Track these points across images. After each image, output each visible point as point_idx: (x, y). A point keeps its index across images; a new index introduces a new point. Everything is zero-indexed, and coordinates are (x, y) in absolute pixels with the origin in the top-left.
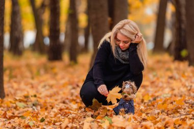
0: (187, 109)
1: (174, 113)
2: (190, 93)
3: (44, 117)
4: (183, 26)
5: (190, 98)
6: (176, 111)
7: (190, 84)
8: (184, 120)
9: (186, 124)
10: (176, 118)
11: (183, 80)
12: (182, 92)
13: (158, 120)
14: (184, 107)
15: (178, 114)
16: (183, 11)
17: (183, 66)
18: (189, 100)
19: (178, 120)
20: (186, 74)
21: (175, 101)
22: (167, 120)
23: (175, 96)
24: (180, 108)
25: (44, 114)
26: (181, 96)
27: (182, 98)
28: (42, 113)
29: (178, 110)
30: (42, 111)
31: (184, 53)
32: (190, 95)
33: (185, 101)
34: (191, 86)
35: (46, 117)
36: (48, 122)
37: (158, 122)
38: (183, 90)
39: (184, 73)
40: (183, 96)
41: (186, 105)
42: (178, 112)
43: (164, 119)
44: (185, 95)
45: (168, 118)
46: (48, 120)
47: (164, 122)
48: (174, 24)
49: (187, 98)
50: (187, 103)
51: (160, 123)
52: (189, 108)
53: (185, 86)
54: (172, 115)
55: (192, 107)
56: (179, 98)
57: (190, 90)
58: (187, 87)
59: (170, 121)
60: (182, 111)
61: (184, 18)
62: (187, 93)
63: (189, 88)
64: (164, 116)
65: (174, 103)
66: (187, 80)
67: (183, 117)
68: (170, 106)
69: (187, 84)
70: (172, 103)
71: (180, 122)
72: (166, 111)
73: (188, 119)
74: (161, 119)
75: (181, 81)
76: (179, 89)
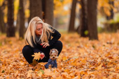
0: (88, 65)
1: (80, 67)
2: (90, 56)
3: (4, 70)
4: (86, 17)
5: (89, 59)
6: (81, 66)
7: (90, 51)
8: (86, 72)
9: (87, 74)
10: (81, 71)
11: (86, 48)
12: (85, 55)
13: (71, 71)
14: (86, 64)
15: (83, 68)
16: (86, 8)
17: (86, 40)
18: (89, 60)
19: (82, 72)
20: (88, 45)
21: (81, 61)
22: (76, 72)
23: (81, 57)
24: (84, 65)
25: (4, 68)
26: (84, 58)
27: (85, 59)
28: (3, 68)
29: (83, 66)
30: (3, 66)
31: (86, 33)
32: (89, 57)
33: (87, 61)
34: (90, 52)
35: (5, 70)
36: (7, 73)
37: (71, 73)
38: (86, 54)
39: (86, 44)
40: (86, 57)
41: (87, 63)
42: (83, 67)
43: (74, 71)
44: (87, 57)
45: (76, 71)
46: (6, 71)
47: (75, 73)
48: (80, 16)
49: (88, 59)
50: (88, 62)
51: (72, 73)
52: (89, 65)
53: (86, 52)
54: (79, 69)
55: (91, 64)
56: (83, 59)
57: (90, 54)
58: (88, 52)
59: (78, 72)
60: (85, 67)
61: (86, 12)
62: (88, 56)
63: (89, 53)
64: (74, 69)
65: (80, 62)
66: (88, 48)
67: (85, 70)
68: (78, 64)
69: (88, 51)
70: (79, 62)
71: (84, 73)
72: (76, 67)
73: (88, 71)
74: (72, 71)
75: (84, 49)
76: (83, 54)
